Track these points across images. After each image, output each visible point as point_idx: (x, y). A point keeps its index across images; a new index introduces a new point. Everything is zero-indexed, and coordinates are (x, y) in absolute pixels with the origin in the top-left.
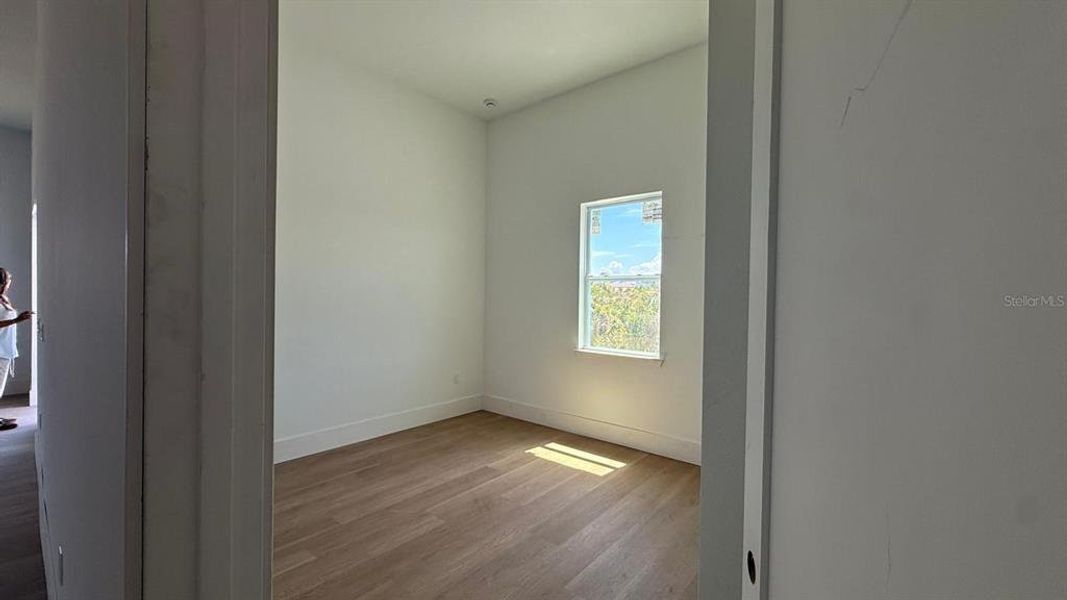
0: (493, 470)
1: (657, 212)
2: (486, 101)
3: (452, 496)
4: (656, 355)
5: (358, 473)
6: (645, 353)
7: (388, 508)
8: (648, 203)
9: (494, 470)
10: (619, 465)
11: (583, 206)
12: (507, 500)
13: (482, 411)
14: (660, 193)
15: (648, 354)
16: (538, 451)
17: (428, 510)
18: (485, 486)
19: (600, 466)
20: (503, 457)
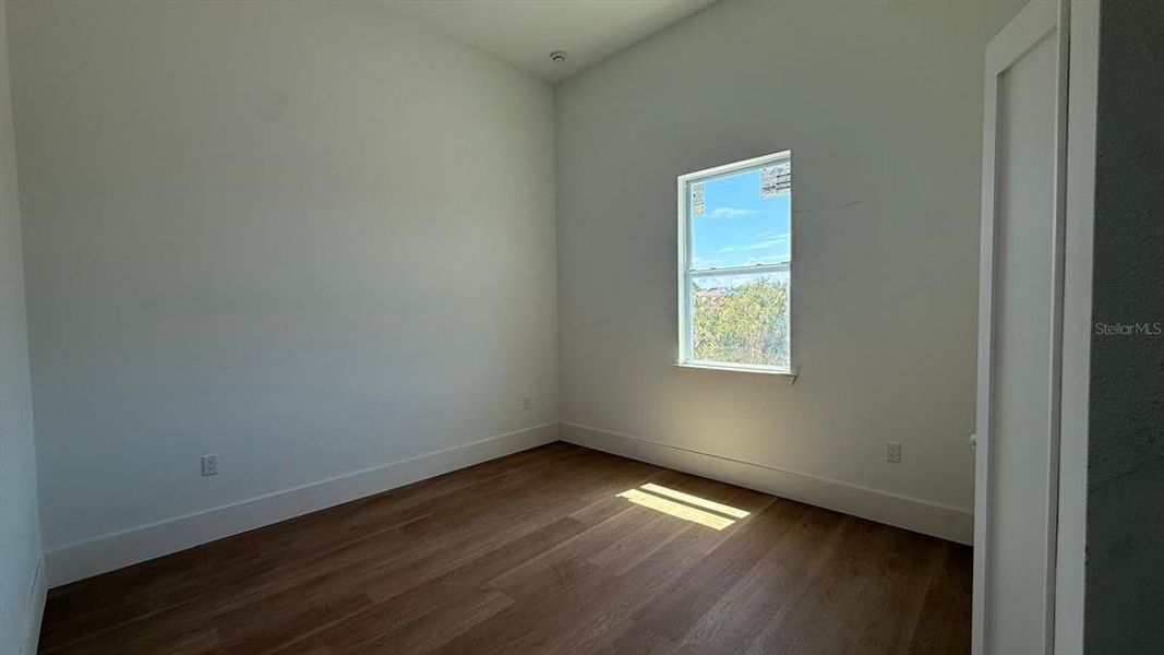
0: (574, 523)
1: (783, 179)
2: (552, 54)
3: (523, 561)
4: (786, 369)
5: (406, 527)
6: (769, 367)
7: (440, 580)
8: (770, 169)
9: (579, 522)
10: (741, 514)
11: (681, 179)
12: (596, 567)
13: (559, 443)
14: (789, 152)
15: (773, 367)
16: (633, 495)
17: (492, 583)
18: (566, 545)
19: (717, 517)
20: (586, 503)
